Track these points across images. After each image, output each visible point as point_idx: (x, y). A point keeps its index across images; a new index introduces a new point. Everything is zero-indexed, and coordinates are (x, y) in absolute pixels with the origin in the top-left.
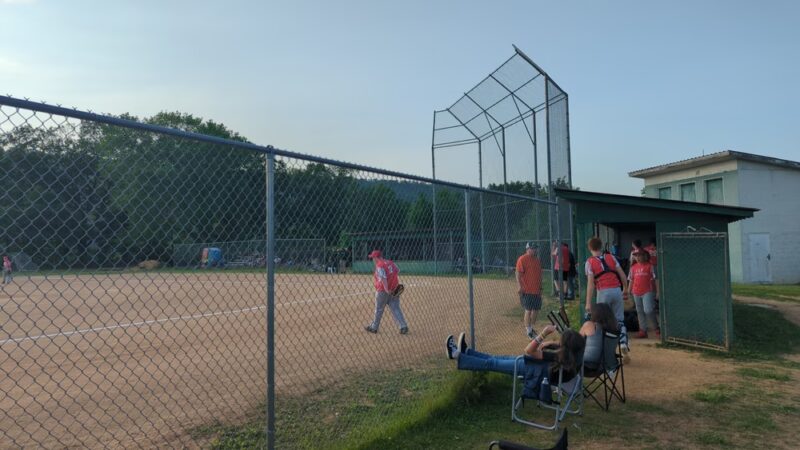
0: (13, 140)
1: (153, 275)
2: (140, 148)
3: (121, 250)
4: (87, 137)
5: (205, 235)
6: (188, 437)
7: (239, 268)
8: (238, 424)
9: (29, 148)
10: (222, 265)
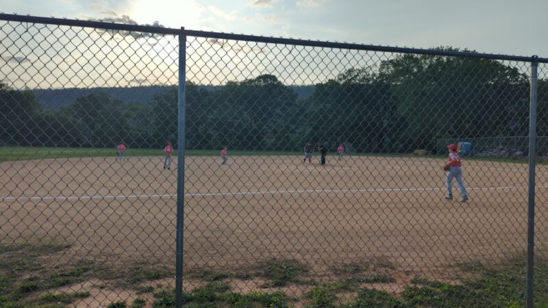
0: (345, 77)
1: (421, 159)
2: (415, 74)
3: (402, 142)
4: (384, 70)
5: (459, 132)
6: (458, 269)
7: (485, 158)
8: (496, 268)
9: (353, 81)
10: (472, 155)
